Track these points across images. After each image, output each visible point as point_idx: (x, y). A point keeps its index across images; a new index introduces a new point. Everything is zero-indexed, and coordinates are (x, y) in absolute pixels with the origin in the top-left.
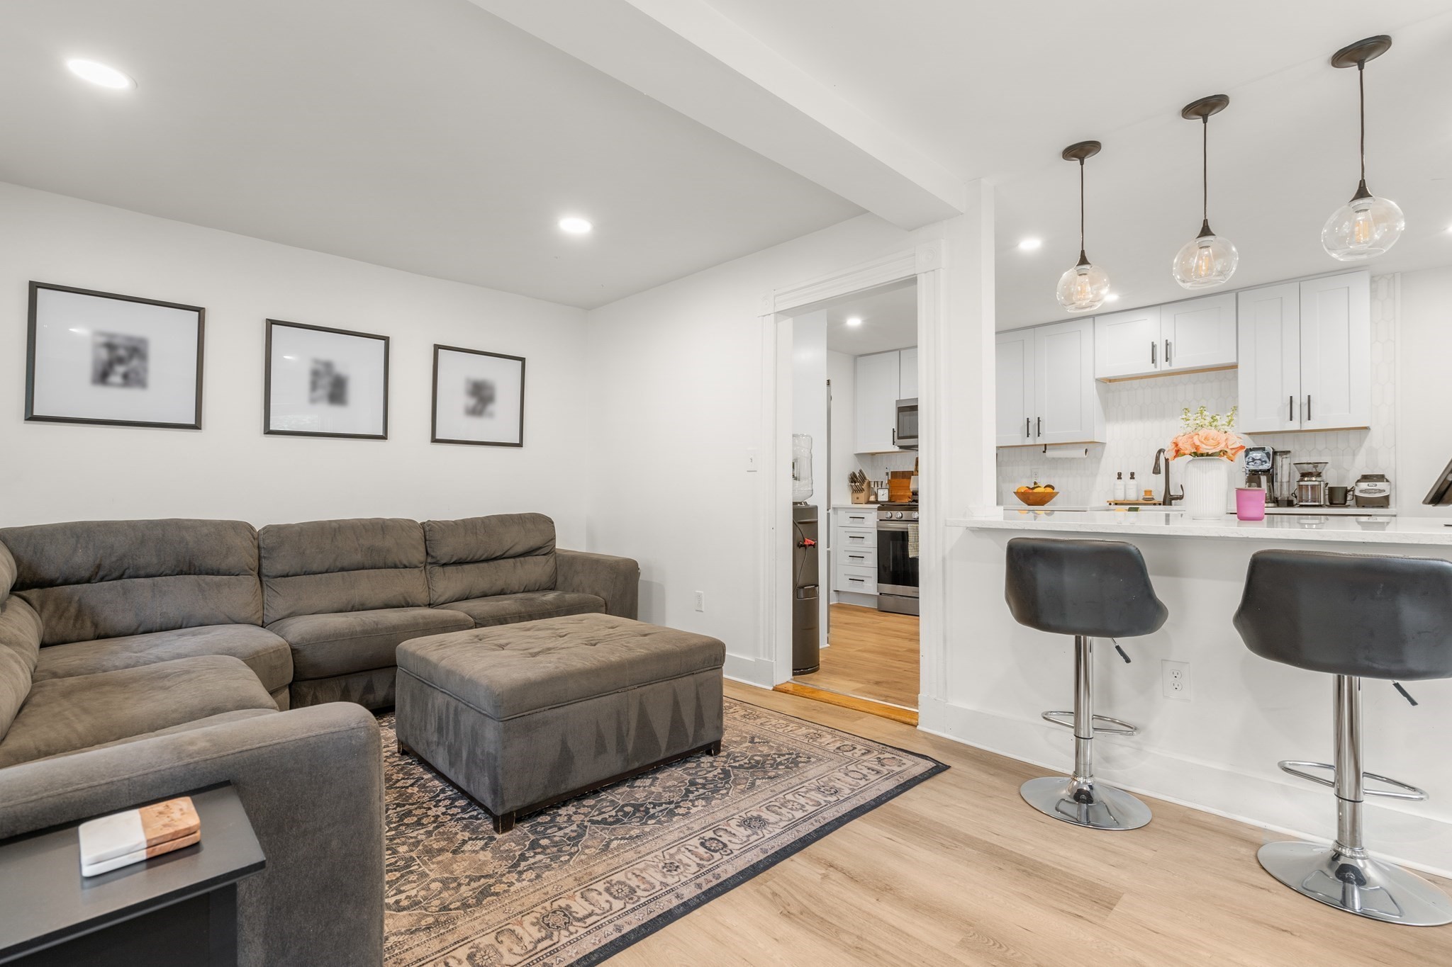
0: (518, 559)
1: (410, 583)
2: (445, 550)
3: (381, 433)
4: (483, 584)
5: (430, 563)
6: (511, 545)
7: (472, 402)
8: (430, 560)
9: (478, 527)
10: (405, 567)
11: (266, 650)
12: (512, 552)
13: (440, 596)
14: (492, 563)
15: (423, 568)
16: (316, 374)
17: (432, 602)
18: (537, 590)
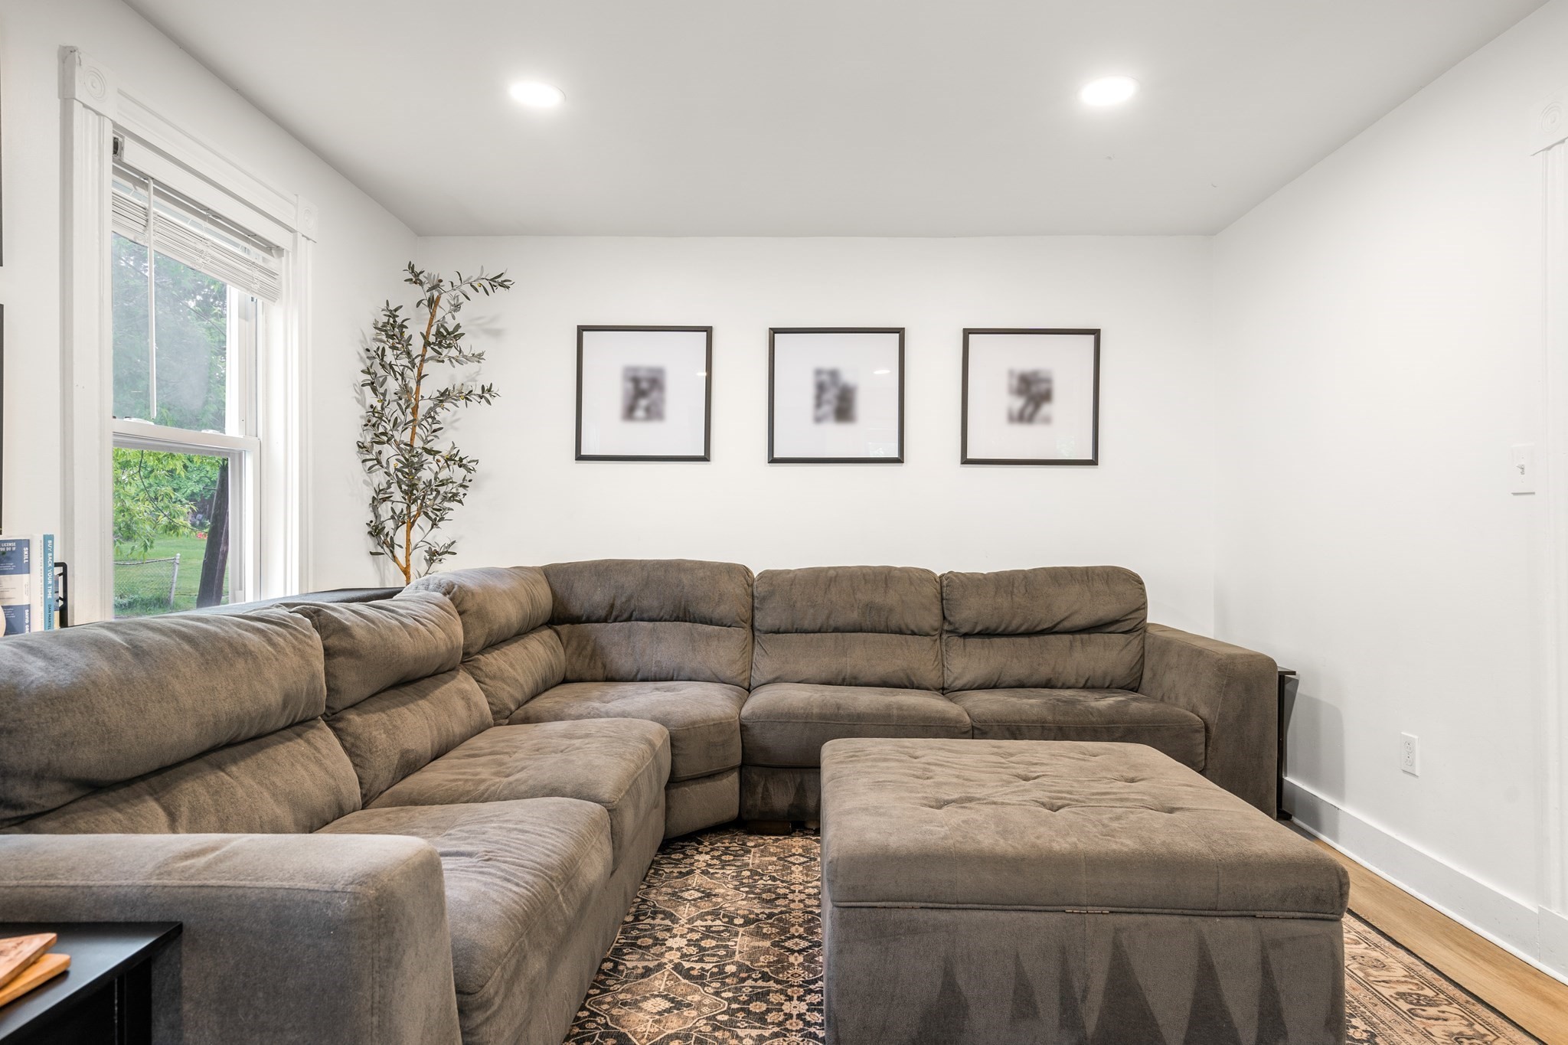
0: (1078, 636)
1: (917, 657)
2: (967, 613)
3: (896, 455)
4: (1018, 669)
5: (947, 631)
6: (1066, 614)
7: (1018, 403)
8: (946, 627)
9: (1016, 584)
10: (913, 633)
11: (704, 721)
12: (1067, 624)
13: (956, 679)
14: (1037, 640)
15: (937, 637)
16: (821, 388)
17: (946, 686)
18: (1108, 687)
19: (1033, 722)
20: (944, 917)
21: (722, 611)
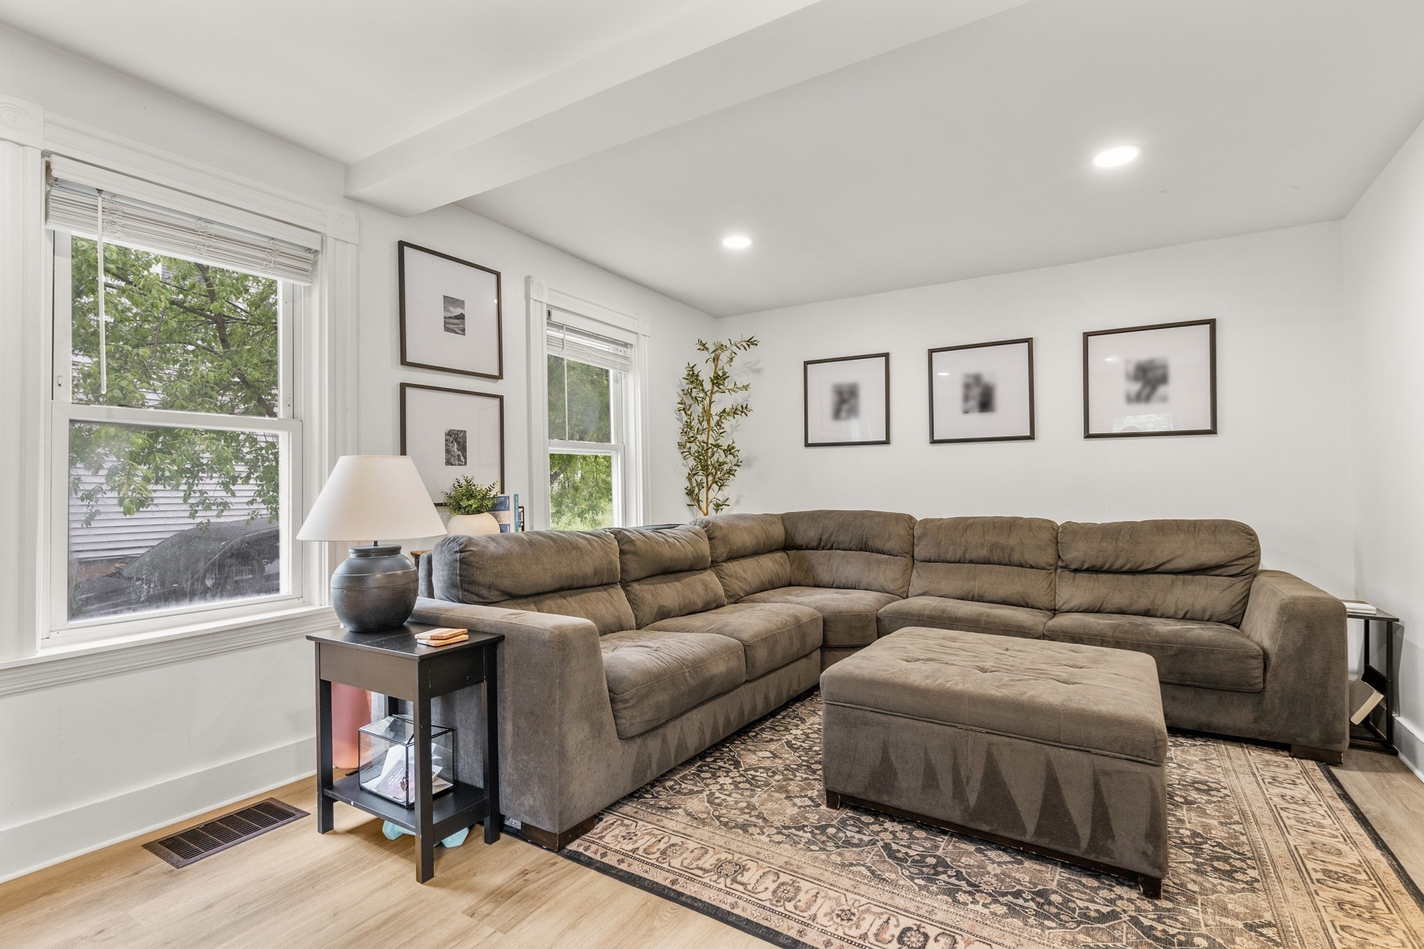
0: (1181, 577)
1: (1033, 585)
2: (1076, 553)
3: (1027, 434)
4: (1118, 600)
5: (1061, 567)
6: (1169, 558)
7: (1135, 387)
8: (1060, 564)
9: (1123, 532)
10: (1032, 567)
12: (1169, 566)
13: (1065, 603)
14: (1140, 578)
15: (1053, 571)
16: (967, 387)
17: (1057, 608)
18: (1208, 620)
19: (1094, 635)
20: (883, 718)
21: (890, 545)
